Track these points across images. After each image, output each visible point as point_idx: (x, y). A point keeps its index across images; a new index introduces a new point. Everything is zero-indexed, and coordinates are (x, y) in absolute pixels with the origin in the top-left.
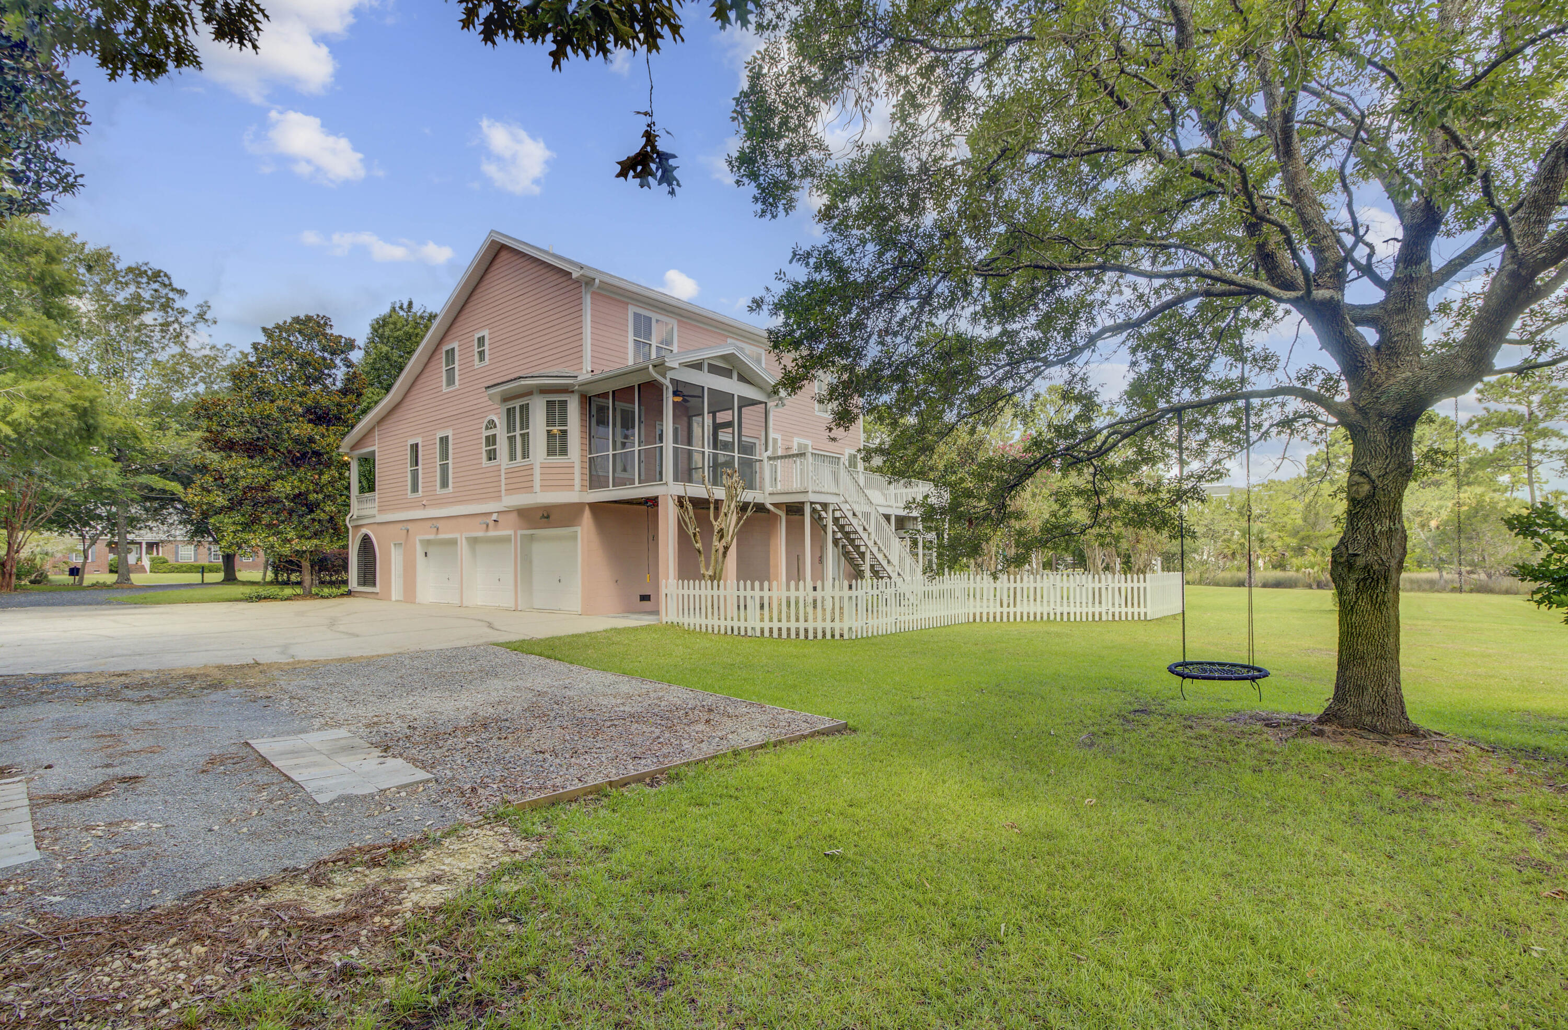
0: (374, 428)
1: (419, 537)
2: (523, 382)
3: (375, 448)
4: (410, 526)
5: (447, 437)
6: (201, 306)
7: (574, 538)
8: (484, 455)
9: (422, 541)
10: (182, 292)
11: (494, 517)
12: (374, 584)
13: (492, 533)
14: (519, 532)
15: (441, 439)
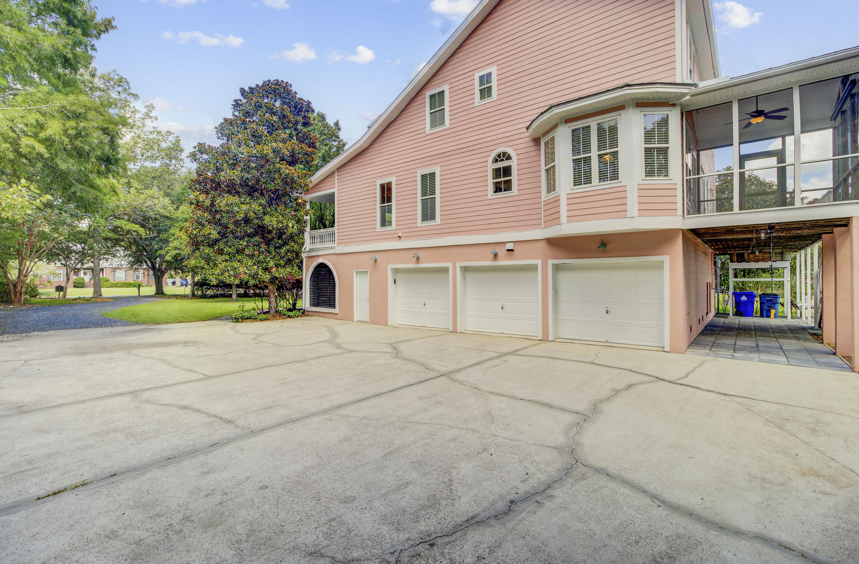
0: (333, 173)
1: (390, 267)
2: (628, 91)
3: (335, 190)
4: (378, 256)
5: (433, 175)
6: (148, 107)
7: (660, 266)
8: (491, 188)
9: (392, 269)
10: (136, 96)
11: (510, 246)
12: (333, 306)
13: (502, 262)
14: (551, 262)
15: (424, 177)
